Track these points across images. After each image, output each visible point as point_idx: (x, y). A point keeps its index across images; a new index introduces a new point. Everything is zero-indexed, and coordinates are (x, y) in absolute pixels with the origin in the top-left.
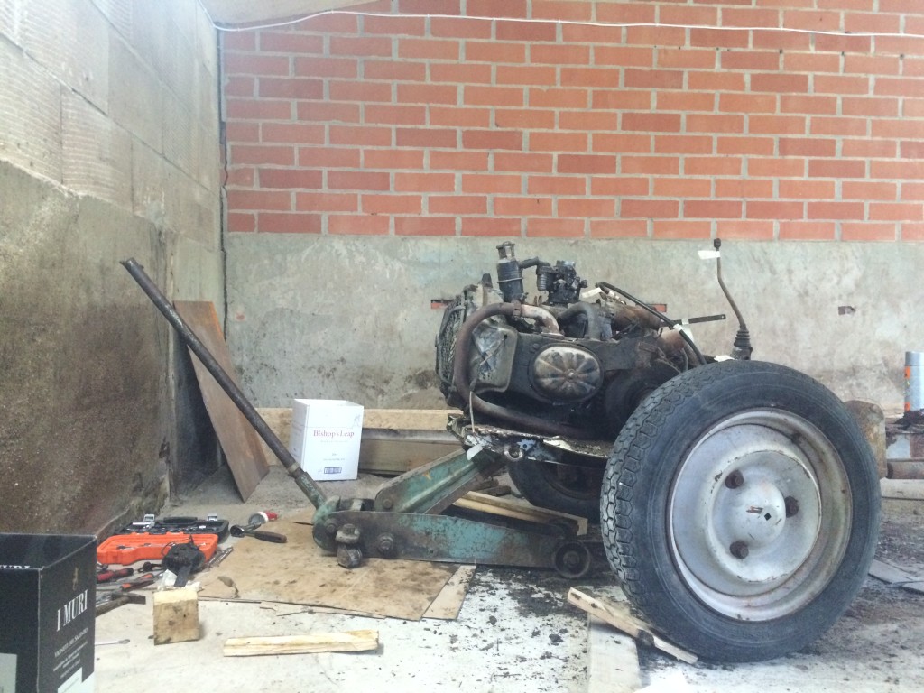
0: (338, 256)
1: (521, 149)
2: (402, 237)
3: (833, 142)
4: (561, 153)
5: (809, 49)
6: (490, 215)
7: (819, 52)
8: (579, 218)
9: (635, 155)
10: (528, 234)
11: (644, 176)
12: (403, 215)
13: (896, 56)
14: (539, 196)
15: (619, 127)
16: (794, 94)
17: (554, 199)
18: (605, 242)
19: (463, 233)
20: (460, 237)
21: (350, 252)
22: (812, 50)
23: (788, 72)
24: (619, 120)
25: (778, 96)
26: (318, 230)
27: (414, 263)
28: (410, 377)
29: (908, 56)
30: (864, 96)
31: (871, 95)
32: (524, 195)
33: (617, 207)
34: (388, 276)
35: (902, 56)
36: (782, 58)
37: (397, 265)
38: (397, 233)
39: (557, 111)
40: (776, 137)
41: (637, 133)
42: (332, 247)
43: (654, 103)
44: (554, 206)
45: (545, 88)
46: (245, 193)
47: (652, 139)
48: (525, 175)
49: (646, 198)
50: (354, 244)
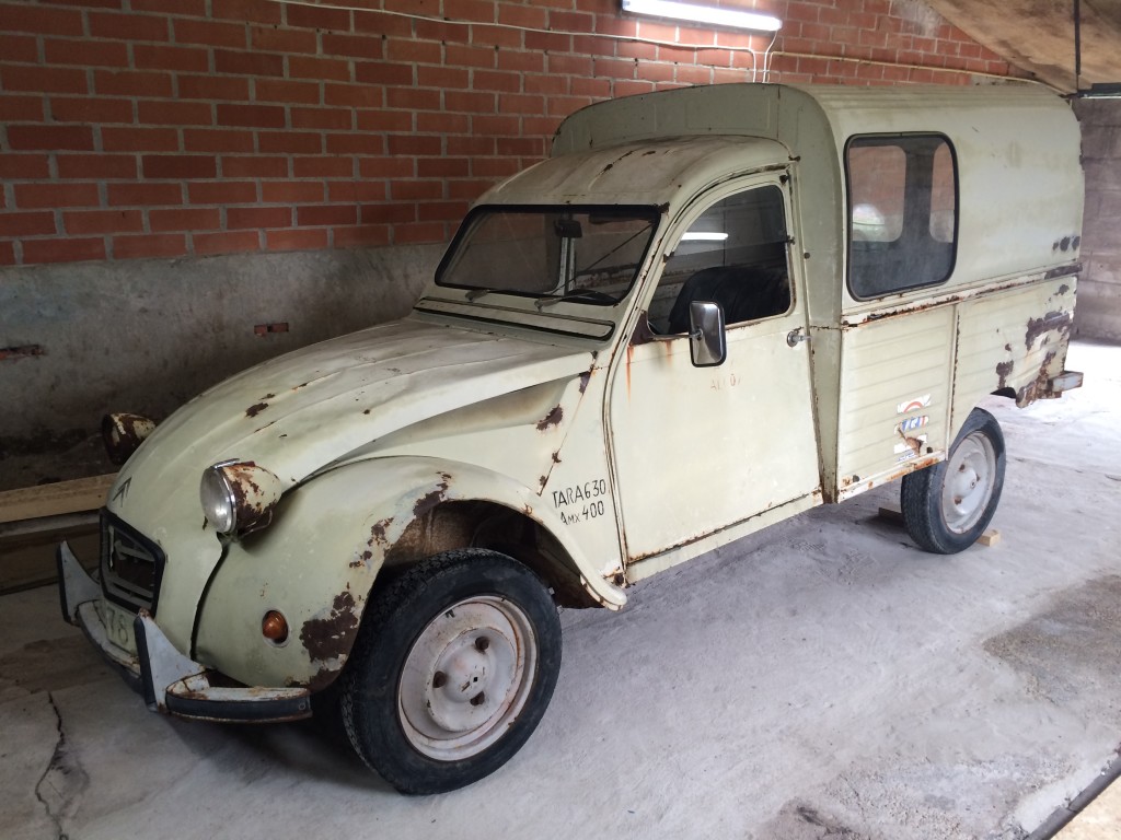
1: (92, 150)
3: (439, 139)
4: (146, 153)
5: (411, 37)
6: (61, 235)
7: (420, 40)
8: (178, 232)
9: (237, 155)
10: (117, 255)
11: (250, 179)
13: (493, 47)
14: (124, 208)
15: (214, 120)
16: (400, 86)
17: (145, 211)
18: (212, 260)
19: (26, 261)
20: (22, 266)
22: (414, 38)
23: (392, 62)
24: (214, 112)
25: (384, 88)
29: (502, 48)
30: (465, 90)
31: (470, 89)
32: (103, 207)
33: (223, 217)
35: (497, 48)
36: (385, 45)
39: (134, 100)
40: (384, 134)
41: (236, 128)
43: (252, 93)
44: (145, 219)
45: (114, 70)
47: (255, 137)
48: (102, 183)
49: (254, 206)
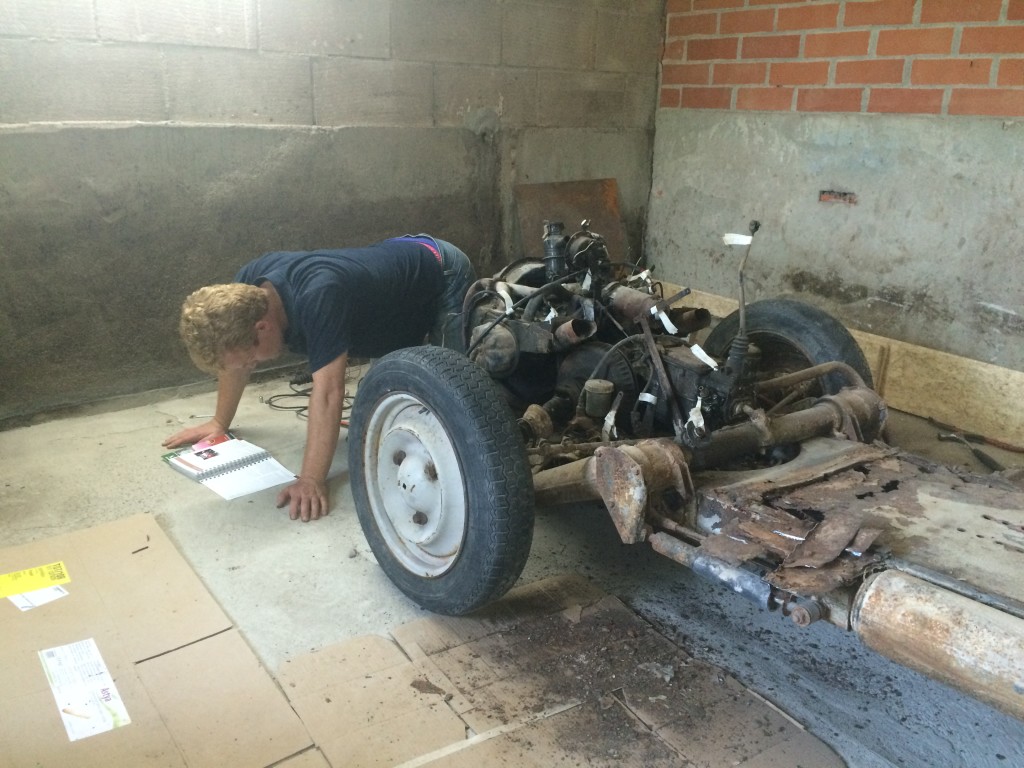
0: (741, 134)
2: (803, 113)
6: (907, 85)
10: (952, 111)
12: (808, 87)
14: (973, 57)
17: (996, 60)
19: (870, 108)
20: (866, 114)
21: (751, 130)
26: (726, 105)
27: (809, 145)
28: (788, 276)
32: (954, 55)
34: (782, 159)
37: (793, 147)
38: (798, 109)
42: (735, 124)
44: (994, 69)
46: (676, 66)
48: (960, 27)
50: (756, 122)
